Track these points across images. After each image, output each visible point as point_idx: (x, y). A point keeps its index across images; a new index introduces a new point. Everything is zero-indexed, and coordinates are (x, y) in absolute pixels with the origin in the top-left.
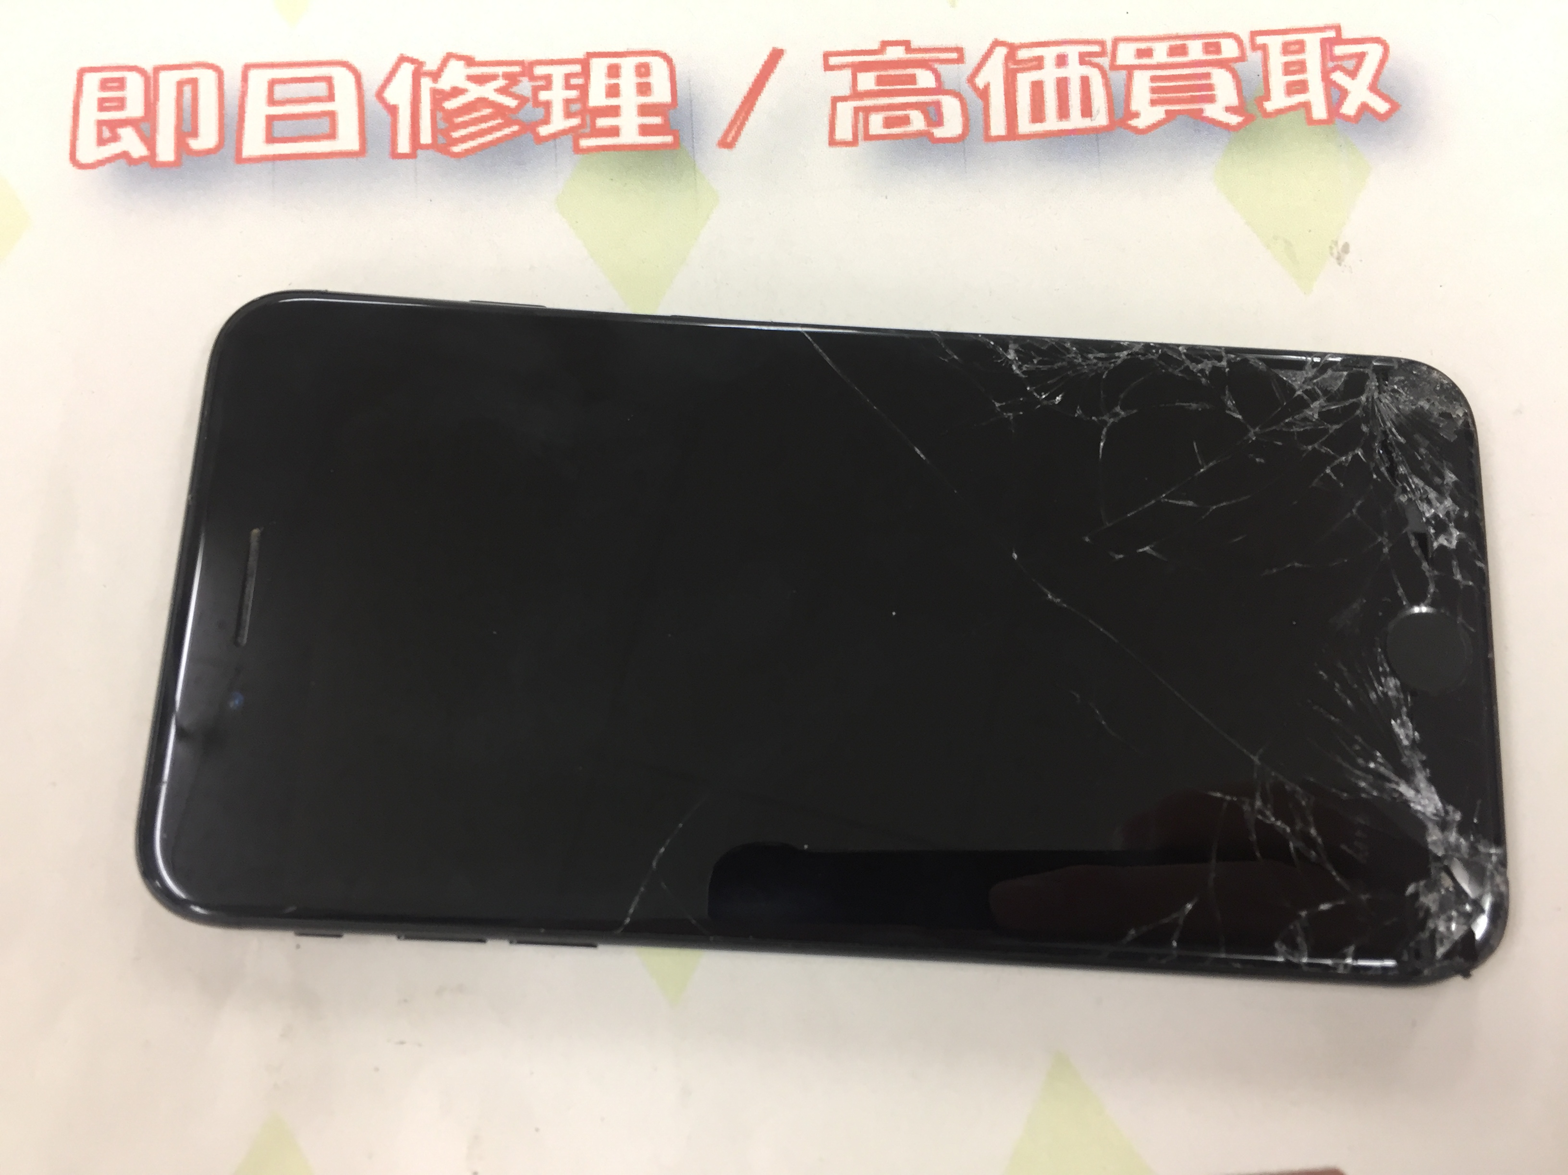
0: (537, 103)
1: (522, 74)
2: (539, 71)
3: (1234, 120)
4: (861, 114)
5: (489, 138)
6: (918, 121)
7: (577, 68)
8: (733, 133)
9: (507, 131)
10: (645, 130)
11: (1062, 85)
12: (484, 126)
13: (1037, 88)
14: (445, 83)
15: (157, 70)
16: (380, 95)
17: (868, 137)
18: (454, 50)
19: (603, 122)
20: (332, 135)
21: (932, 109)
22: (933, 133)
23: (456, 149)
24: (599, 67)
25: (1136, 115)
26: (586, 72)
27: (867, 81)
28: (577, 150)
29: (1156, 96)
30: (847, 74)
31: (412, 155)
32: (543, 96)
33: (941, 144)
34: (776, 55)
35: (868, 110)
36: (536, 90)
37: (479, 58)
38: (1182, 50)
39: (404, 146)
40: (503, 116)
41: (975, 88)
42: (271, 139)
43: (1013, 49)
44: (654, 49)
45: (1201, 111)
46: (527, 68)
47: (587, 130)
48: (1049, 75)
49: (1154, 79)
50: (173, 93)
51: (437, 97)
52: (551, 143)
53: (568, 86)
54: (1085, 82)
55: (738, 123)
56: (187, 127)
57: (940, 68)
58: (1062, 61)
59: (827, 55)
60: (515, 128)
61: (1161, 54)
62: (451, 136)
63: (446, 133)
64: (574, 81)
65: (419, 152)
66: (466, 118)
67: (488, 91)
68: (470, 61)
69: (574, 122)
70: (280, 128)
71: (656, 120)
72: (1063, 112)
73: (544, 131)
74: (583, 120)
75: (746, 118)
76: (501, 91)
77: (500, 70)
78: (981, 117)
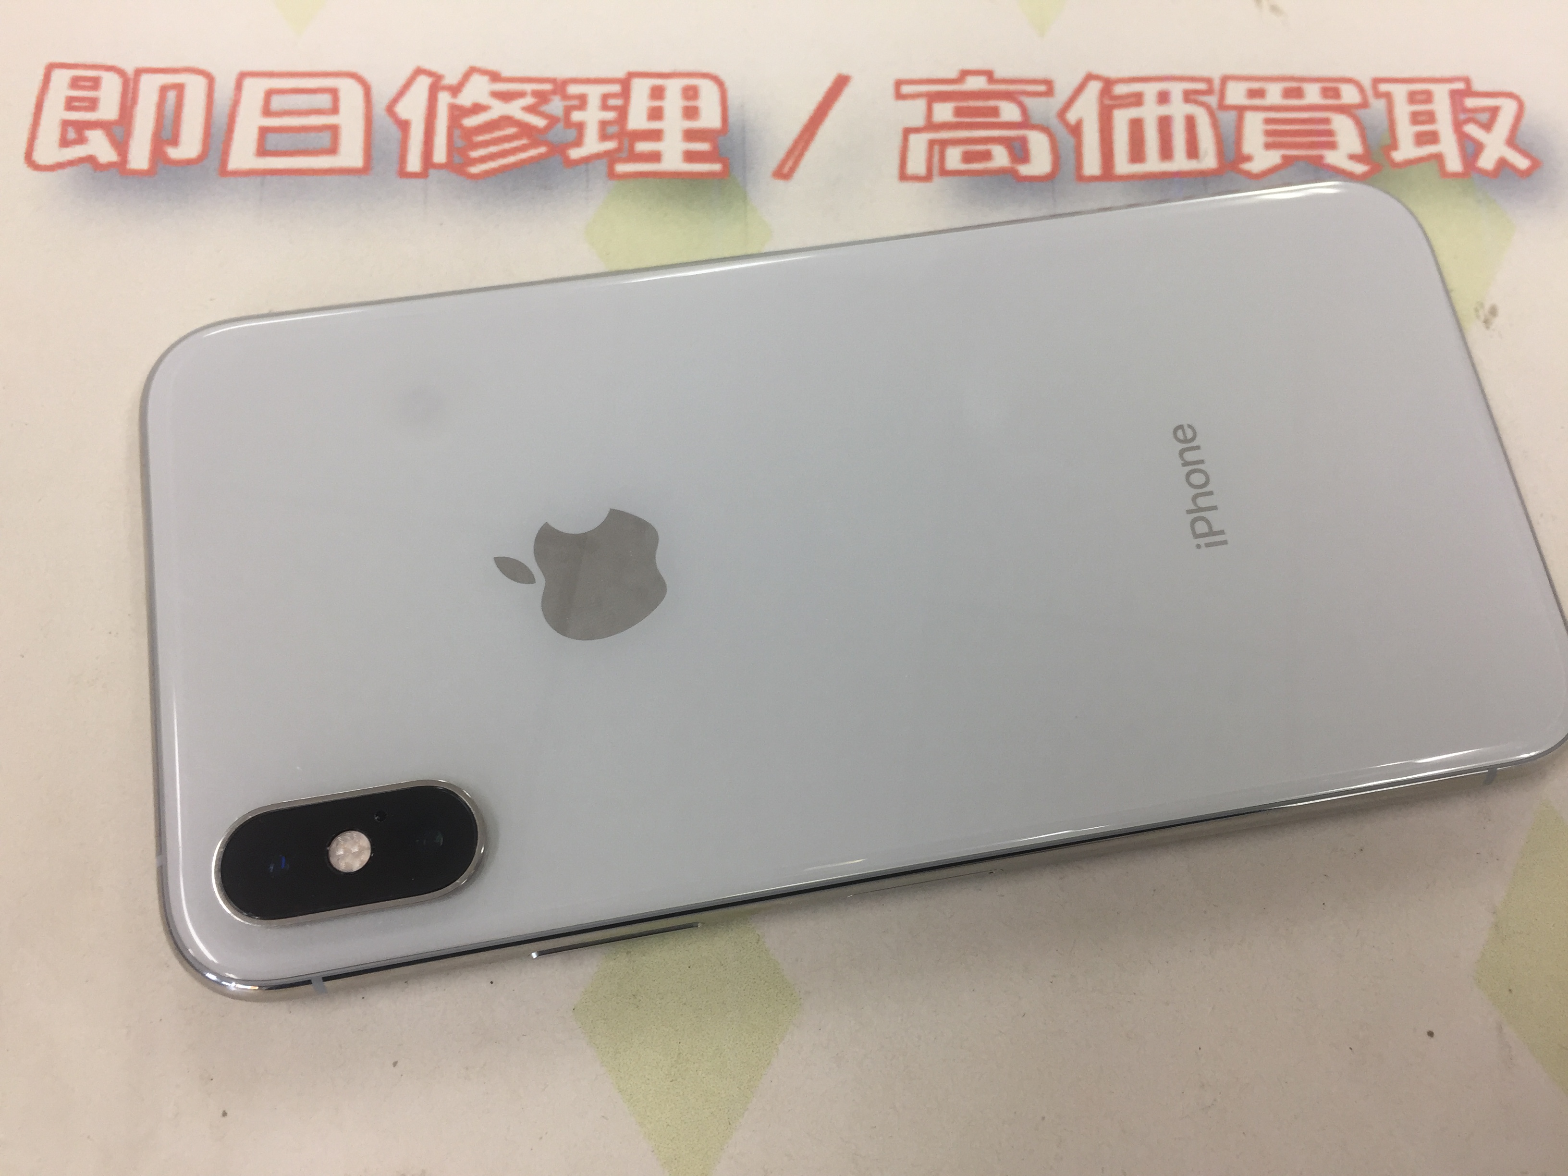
0: (568, 123)
1: (554, 92)
2: (573, 89)
3: (1359, 168)
4: (936, 149)
5: (511, 159)
6: (1000, 157)
7: (616, 88)
8: (790, 163)
9: (533, 152)
10: (690, 156)
11: (1165, 124)
12: (507, 146)
13: (1136, 126)
14: (466, 99)
15: (139, 72)
16: (390, 109)
17: (944, 172)
18: (479, 64)
19: (642, 147)
20: (333, 150)
21: (1017, 145)
22: (1017, 171)
23: (475, 170)
24: (640, 89)
25: (1248, 158)
26: (626, 93)
27: (944, 112)
28: (612, 174)
29: (1271, 139)
30: (921, 104)
31: (423, 174)
32: (576, 116)
33: (1027, 183)
34: (841, 83)
35: (944, 144)
36: (568, 110)
37: (506, 73)
38: (1297, 93)
39: (414, 163)
40: (529, 136)
41: (1066, 124)
42: (262, 151)
43: (1108, 84)
44: (705, 70)
45: (1321, 157)
46: (560, 86)
47: (624, 155)
48: (1150, 113)
49: (1268, 121)
50: (155, 98)
51: (457, 113)
52: (583, 167)
53: (605, 107)
54: (1191, 123)
55: (796, 153)
56: (167, 134)
57: (1029, 101)
58: (1163, 98)
59: (899, 84)
60: (542, 150)
61: (1274, 95)
62: (468, 157)
63: (463, 152)
64: (612, 102)
65: (432, 172)
66: (487, 137)
67: (515, 109)
68: (495, 77)
69: (610, 145)
70: (273, 141)
71: (703, 146)
72: (1166, 152)
73: (575, 153)
74: (621, 143)
75: (805, 148)
76: (530, 109)
77: (529, 87)
78: (1072, 156)
